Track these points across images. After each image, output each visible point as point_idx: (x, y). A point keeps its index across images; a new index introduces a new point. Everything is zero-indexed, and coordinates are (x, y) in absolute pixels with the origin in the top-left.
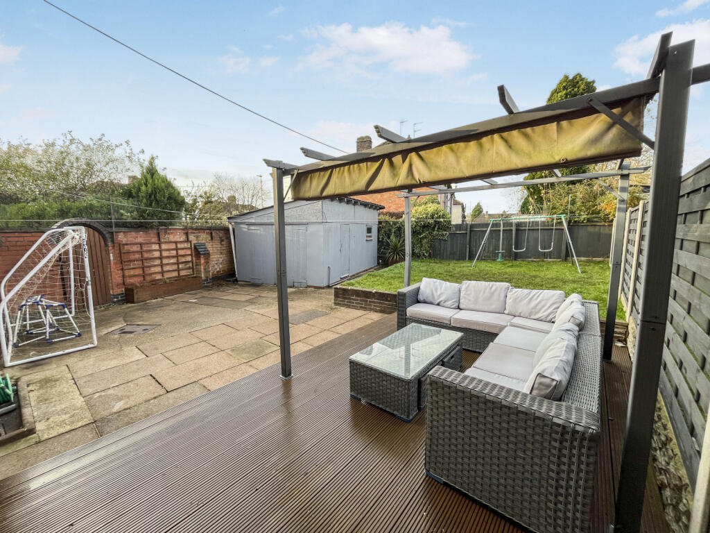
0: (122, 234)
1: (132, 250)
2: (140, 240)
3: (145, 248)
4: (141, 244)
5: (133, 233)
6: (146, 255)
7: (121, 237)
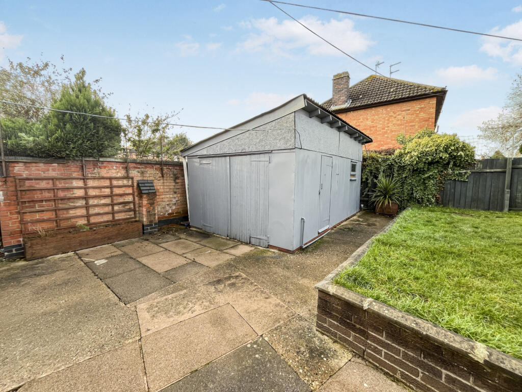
0: (21, 165)
1: (38, 186)
2: (52, 174)
3: (60, 185)
4: (53, 179)
5: (41, 165)
6: (61, 194)
7: (19, 169)
